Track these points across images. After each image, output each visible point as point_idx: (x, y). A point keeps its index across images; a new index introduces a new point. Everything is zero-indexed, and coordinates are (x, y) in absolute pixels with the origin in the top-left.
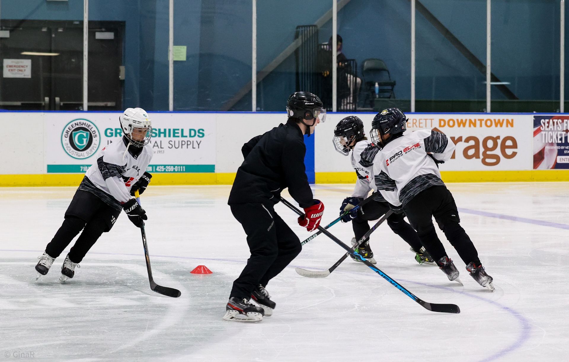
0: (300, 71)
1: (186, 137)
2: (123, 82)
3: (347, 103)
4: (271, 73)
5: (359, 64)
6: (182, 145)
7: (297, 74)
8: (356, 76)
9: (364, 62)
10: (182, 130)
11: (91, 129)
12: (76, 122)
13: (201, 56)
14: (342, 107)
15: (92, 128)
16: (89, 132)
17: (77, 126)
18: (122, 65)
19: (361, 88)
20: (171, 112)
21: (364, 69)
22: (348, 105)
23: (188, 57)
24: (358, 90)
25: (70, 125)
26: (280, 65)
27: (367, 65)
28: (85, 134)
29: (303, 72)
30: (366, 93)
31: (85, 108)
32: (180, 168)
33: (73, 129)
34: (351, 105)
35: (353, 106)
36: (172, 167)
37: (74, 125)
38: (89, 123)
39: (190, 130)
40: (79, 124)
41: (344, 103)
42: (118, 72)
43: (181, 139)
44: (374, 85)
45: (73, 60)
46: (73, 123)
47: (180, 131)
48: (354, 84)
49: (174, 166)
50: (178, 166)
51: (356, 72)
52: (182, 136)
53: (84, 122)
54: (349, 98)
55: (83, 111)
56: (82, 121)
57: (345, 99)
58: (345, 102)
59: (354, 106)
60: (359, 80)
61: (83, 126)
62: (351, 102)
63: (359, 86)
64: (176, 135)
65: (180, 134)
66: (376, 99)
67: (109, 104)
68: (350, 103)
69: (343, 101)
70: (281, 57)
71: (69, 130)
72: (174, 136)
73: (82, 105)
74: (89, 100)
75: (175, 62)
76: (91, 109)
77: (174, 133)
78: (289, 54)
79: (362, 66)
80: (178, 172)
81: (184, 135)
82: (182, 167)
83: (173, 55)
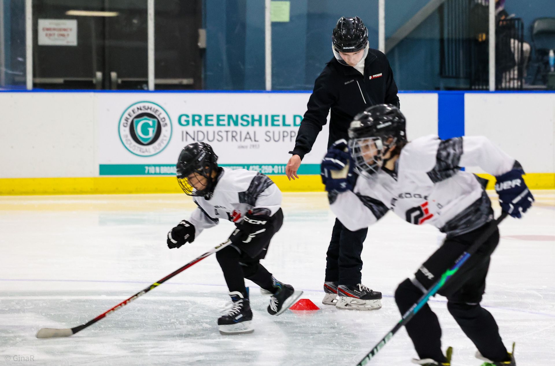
0: (446, 36)
1: (289, 125)
2: (203, 51)
3: (510, 79)
4: (406, 38)
5: (526, 25)
6: (284, 137)
7: (442, 41)
8: (522, 41)
9: (534, 22)
10: (284, 117)
11: (159, 116)
12: (138, 106)
13: (310, 16)
14: (503, 85)
15: (161, 114)
16: (156, 120)
17: (140, 112)
18: (201, 27)
19: (530, 59)
20: (268, 92)
21: (535, 31)
22: (512, 82)
23: (291, 17)
24: (526, 60)
25: (130, 110)
26: (419, 28)
27: (538, 26)
28: (151, 123)
29: (450, 37)
30: (536, 65)
31: (151, 86)
32: (282, 169)
33: (134, 115)
34: (516, 81)
35: (517, 83)
36: (271, 167)
37: (136, 110)
38: (157, 107)
39: (295, 116)
40: (142, 108)
41: (506, 78)
42: (196, 38)
43: (282, 129)
44: (547, 54)
45: (135, 21)
46: (135, 107)
47: (281, 118)
48: (520, 53)
49: (273, 166)
50: (278, 165)
51: (522, 35)
52: (284, 124)
53: (150, 105)
54: (512, 73)
55: (148, 91)
56: (147, 105)
57: (508, 73)
58: (508, 77)
59: (519, 84)
60: (526, 47)
61: (149, 111)
62: (516, 77)
63: (527, 55)
64: (276, 123)
65: (281, 123)
66: (550, 73)
67: (185, 81)
68: (514, 79)
69: (504, 75)
70: (419, 17)
71: (128, 117)
72: (273, 125)
73: (146, 83)
74: (157, 76)
75: (274, 25)
76: (159, 88)
77: (273, 120)
78: (430, 12)
79: (532, 28)
80: (278, 173)
81: (287, 122)
82: (283, 167)
83: (271, 13)
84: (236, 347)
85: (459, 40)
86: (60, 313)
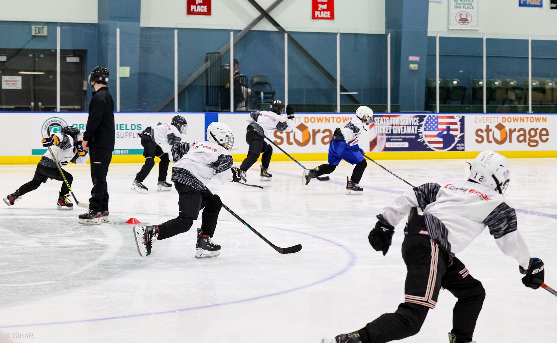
0: (209, 84)
1: (129, 130)
2: (85, 92)
3: (241, 106)
4: (189, 85)
5: (249, 79)
6: (126, 135)
7: (207, 87)
8: (247, 87)
9: (253, 78)
10: (126, 125)
11: (62, 124)
12: (52, 119)
13: (140, 74)
14: (238, 109)
15: (63, 124)
16: (60, 127)
17: (53, 123)
18: (85, 80)
19: (251, 96)
20: (118, 113)
21: (254, 83)
22: (242, 108)
23: (130, 74)
24: (249, 97)
25: (47, 122)
26: (196, 80)
27: (256, 80)
28: (58, 128)
29: (211, 85)
30: (254, 99)
31: (58, 110)
33: (50, 124)
34: (244, 108)
35: (245, 108)
36: (119, 151)
37: (51, 122)
38: (61, 120)
39: (132, 125)
40: (54, 121)
41: (239, 106)
42: (82, 85)
43: (125, 131)
44: (260, 94)
45: (51, 77)
46: (50, 120)
47: (124, 126)
48: (246, 93)
49: (121, 150)
50: (123, 150)
51: (247, 85)
52: (126, 129)
53: (58, 119)
54: (242, 103)
55: (57, 112)
56: (56, 119)
57: (240, 104)
58: (240, 105)
59: (246, 109)
60: (249, 90)
61: (57, 122)
62: (244, 105)
63: (250, 94)
64: (122, 128)
65: (124, 128)
66: (262, 104)
67: (76, 107)
68: (243, 106)
69: (238, 104)
70: (195, 75)
71: (47, 125)
72: (121, 129)
73: (56, 108)
74: (61, 105)
75: (121, 78)
76: (62, 111)
77: (121, 127)
78: (201, 72)
79: (252, 81)
80: (123, 154)
81: (128, 128)
82: (128, 151)
83: (120, 73)
84: (97, 242)
85: (212, 86)
86: (8, 225)
